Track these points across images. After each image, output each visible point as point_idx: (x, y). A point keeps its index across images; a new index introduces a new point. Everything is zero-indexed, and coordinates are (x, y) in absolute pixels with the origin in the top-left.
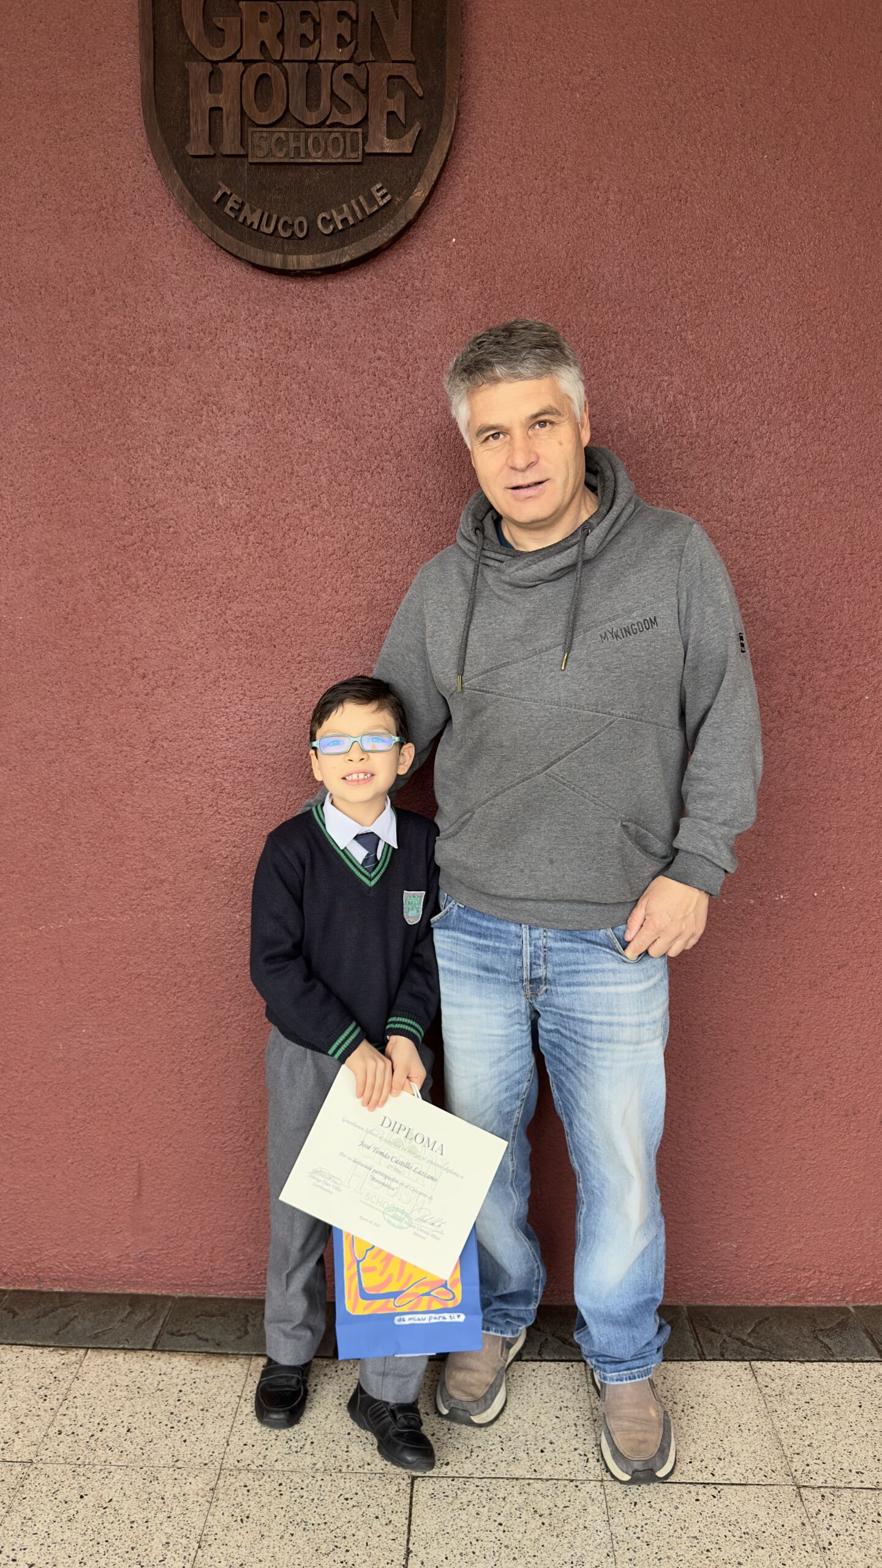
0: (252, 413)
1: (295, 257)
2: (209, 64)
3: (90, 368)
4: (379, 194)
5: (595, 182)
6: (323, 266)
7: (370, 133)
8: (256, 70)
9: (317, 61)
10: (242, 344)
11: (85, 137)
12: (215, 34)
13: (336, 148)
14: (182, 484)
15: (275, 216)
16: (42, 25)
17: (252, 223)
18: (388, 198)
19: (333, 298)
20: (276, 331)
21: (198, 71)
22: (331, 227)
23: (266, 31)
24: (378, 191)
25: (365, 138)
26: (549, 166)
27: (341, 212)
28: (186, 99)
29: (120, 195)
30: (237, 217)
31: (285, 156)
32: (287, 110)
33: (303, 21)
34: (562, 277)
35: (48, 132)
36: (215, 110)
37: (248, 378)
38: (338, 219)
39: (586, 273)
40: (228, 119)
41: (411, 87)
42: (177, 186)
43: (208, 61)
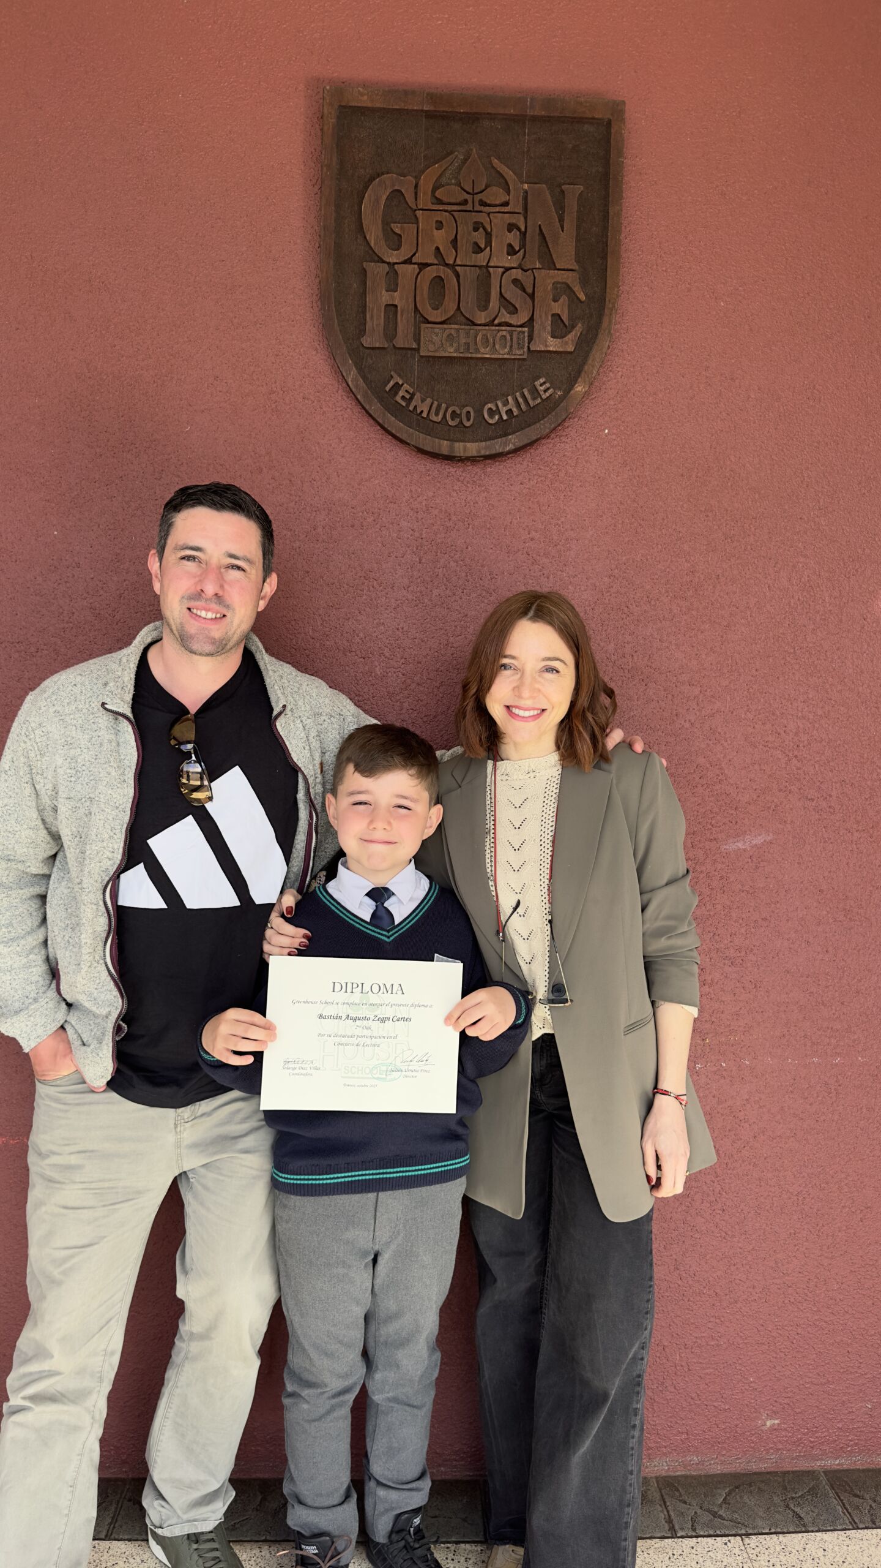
0: (411, 588)
1: (462, 444)
2: (386, 265)
4: (542, 388)
5: (737, 381)
6: (487, 453)
7: (536, 332)
8: (431, 272)
9: (487, 266)
10: (404, 524)
11: (258, 325)
12: (393, 239)
13: (503, 346)
15: (444, 406)
17: (422, 412)
19: (491, 482)
20: (436, 512)
22: (497, 417)
23: (441, 238)
25: (531, 337)
27: (506, 403)
28: (364, 294)
29: (290, 381)
30: (408, 405)
31: (456, 351)
32: (459, 308)
33: (475, 231)
35: (221, 319)
36: (391, 307)
37: (408, 556)
38: (503, 410)
39: (728, 463)
40: (402, 315)
41: (574, 293)
42: (352, 375)
43: (384, 262)
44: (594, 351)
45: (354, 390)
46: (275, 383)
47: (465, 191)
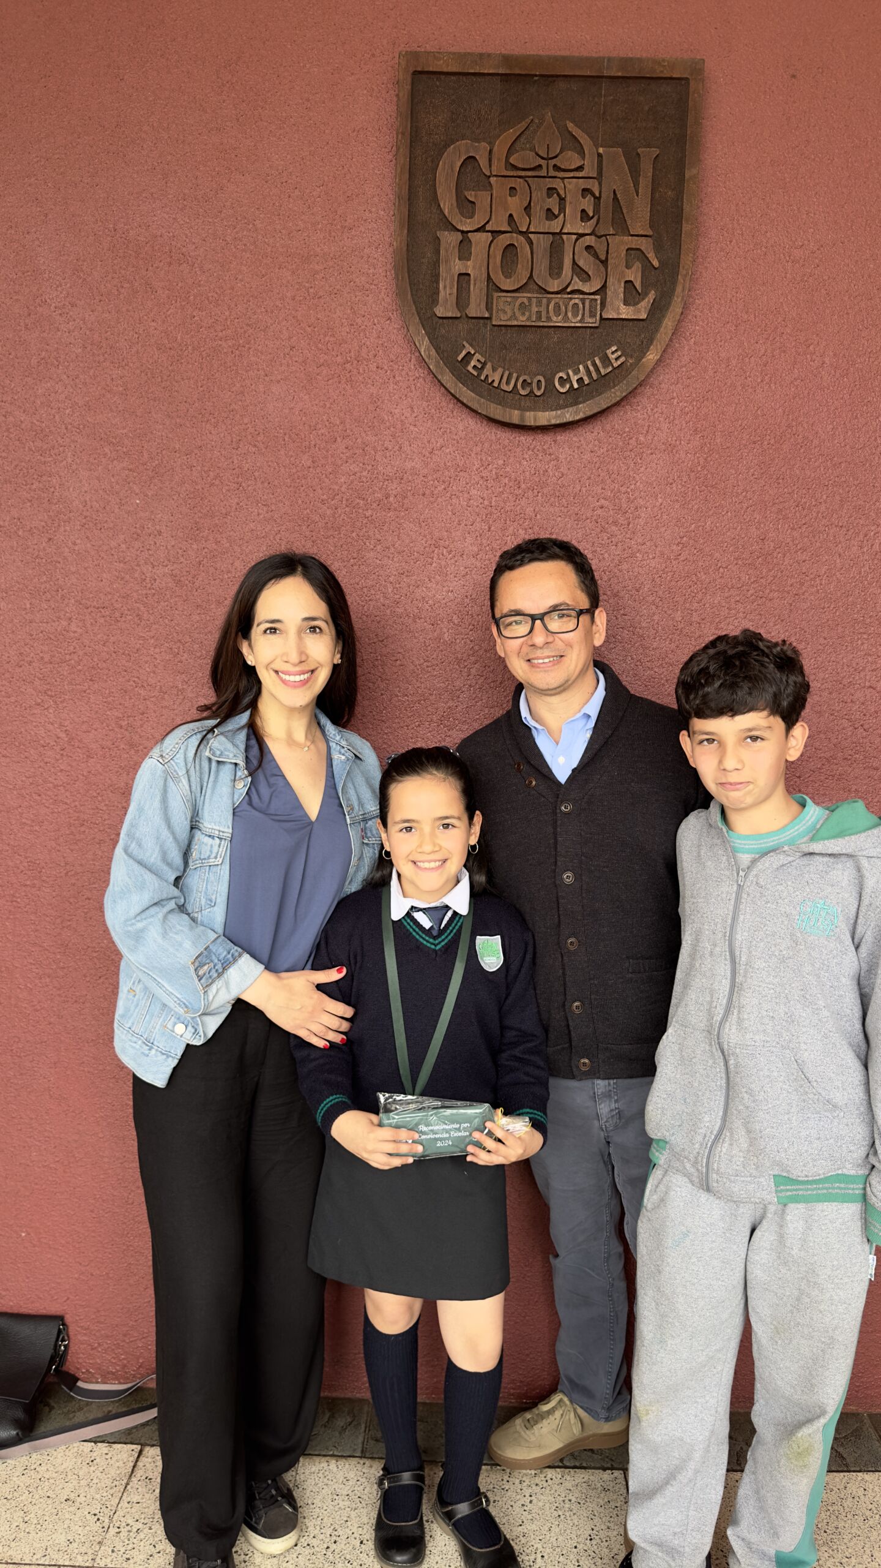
1: (532, 413)
2: (459, 233)
3: (329, 512)
4: (614, 356)
5: (811, 348)
6: (558, 422)
7: (608, 300)
8: (503, 240)
9: (561, 233)
10: (474, 492)
11: (333, 296)
12: (466, 206)
13: (575, 315)
14: (410, 621)
15: (515, 375)
16: (297, 192)
17: (493, 381)
18: (622, 359)
19: (561, 450)
20: (506, 480)
21: (450, 239)
22: (568, 386)
23: (515, 205)
24: (613, 353)
25: (603, 304)
26: (769, 332)
27: (577, 372)
28: (436, 264)
29: (364, 350)
30: (479, 375)
31: (529, 319)
32: (531, 276)
33: (549, 196)
34: (778, 434)
35: (298, 290)
36: (464, 276)
37: (477, 525)
38: (574, 379)
39: (800, 429)
40: (475, 284)
41: (647, 258)
42: (424, 345)
43: (459, 230)
44: (666, 319)
45: (427, 360)
46: (350, 352)
47: (538, 155)
